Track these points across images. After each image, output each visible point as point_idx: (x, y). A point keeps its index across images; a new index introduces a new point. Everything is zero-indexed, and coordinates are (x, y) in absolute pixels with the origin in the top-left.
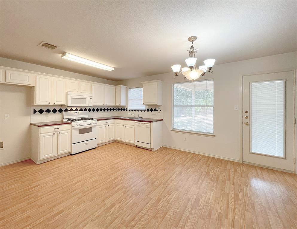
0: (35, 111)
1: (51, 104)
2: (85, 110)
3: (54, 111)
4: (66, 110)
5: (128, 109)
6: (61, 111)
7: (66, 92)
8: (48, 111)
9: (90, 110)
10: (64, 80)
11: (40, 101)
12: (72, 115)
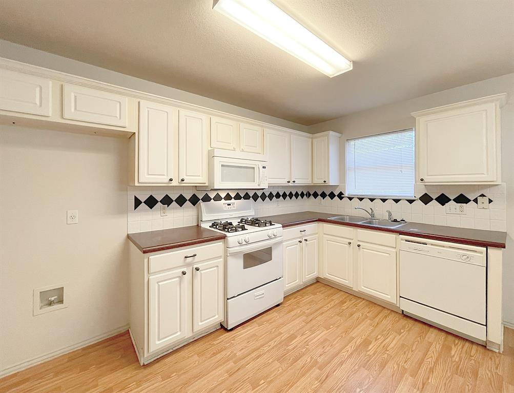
0: (138, 203)
1: (175, 183)
2: (247, 197)
3: (181, 201)
4: (207, 199)
5: (346, 194)
6: (194, 200)
7: (209, 151)
8: (167, 201)
9: (255, 197)
10: (205, 117)
11: (149, 175)
12: (220, 210)
